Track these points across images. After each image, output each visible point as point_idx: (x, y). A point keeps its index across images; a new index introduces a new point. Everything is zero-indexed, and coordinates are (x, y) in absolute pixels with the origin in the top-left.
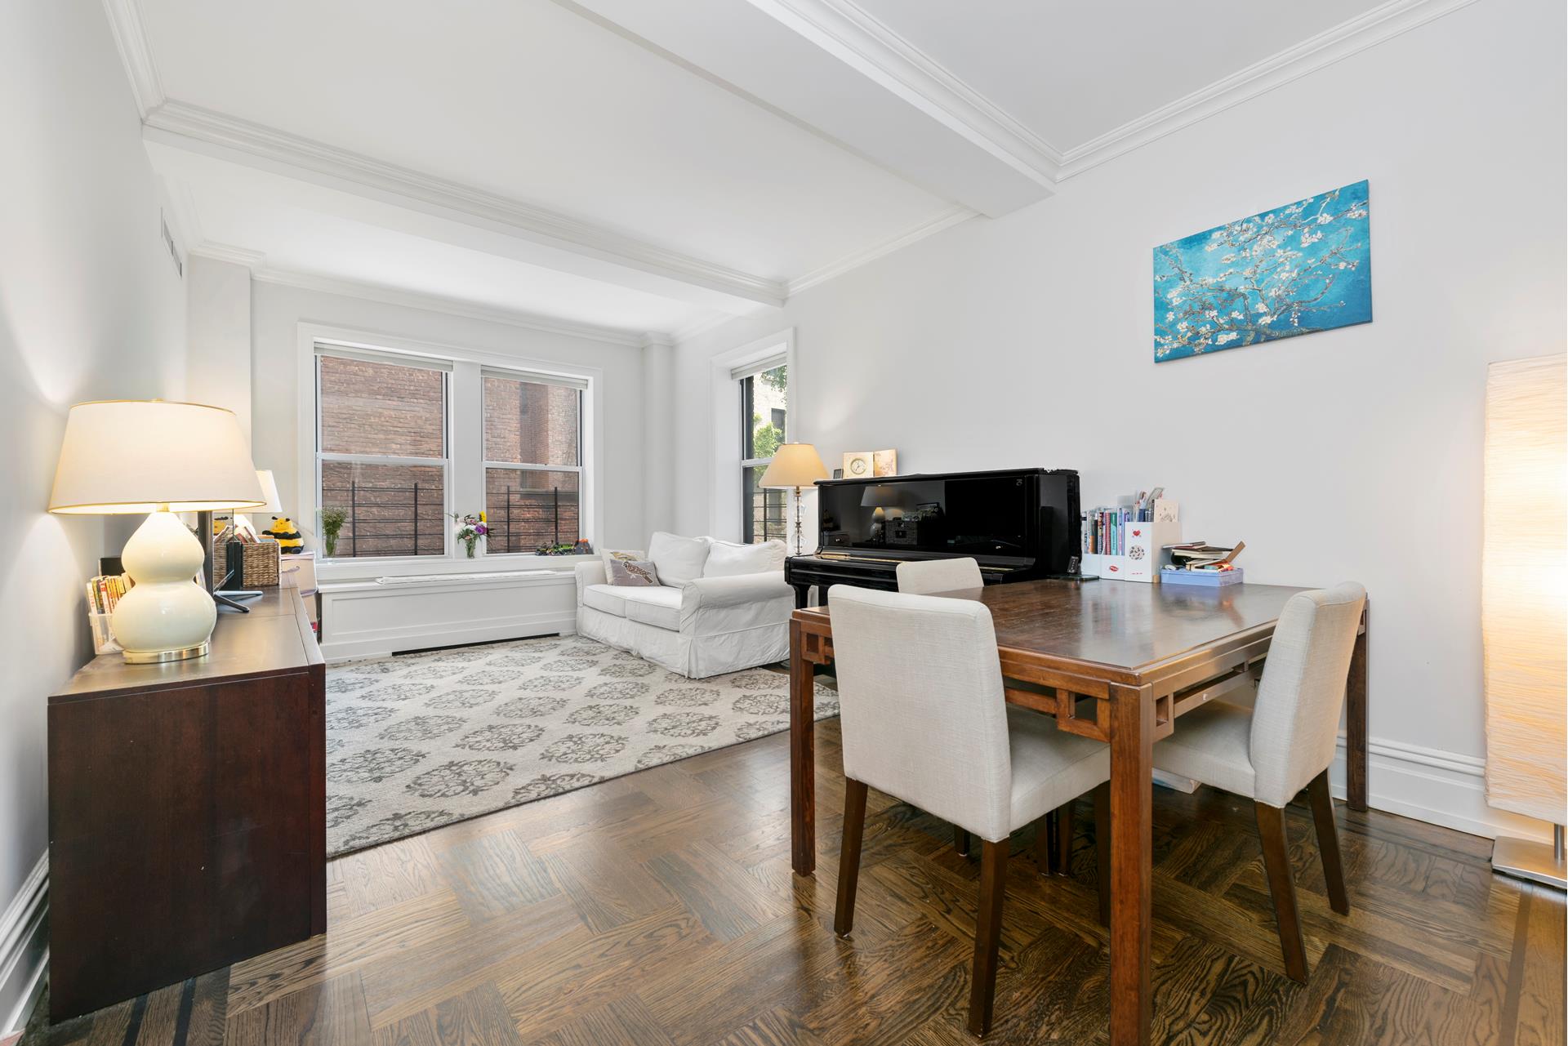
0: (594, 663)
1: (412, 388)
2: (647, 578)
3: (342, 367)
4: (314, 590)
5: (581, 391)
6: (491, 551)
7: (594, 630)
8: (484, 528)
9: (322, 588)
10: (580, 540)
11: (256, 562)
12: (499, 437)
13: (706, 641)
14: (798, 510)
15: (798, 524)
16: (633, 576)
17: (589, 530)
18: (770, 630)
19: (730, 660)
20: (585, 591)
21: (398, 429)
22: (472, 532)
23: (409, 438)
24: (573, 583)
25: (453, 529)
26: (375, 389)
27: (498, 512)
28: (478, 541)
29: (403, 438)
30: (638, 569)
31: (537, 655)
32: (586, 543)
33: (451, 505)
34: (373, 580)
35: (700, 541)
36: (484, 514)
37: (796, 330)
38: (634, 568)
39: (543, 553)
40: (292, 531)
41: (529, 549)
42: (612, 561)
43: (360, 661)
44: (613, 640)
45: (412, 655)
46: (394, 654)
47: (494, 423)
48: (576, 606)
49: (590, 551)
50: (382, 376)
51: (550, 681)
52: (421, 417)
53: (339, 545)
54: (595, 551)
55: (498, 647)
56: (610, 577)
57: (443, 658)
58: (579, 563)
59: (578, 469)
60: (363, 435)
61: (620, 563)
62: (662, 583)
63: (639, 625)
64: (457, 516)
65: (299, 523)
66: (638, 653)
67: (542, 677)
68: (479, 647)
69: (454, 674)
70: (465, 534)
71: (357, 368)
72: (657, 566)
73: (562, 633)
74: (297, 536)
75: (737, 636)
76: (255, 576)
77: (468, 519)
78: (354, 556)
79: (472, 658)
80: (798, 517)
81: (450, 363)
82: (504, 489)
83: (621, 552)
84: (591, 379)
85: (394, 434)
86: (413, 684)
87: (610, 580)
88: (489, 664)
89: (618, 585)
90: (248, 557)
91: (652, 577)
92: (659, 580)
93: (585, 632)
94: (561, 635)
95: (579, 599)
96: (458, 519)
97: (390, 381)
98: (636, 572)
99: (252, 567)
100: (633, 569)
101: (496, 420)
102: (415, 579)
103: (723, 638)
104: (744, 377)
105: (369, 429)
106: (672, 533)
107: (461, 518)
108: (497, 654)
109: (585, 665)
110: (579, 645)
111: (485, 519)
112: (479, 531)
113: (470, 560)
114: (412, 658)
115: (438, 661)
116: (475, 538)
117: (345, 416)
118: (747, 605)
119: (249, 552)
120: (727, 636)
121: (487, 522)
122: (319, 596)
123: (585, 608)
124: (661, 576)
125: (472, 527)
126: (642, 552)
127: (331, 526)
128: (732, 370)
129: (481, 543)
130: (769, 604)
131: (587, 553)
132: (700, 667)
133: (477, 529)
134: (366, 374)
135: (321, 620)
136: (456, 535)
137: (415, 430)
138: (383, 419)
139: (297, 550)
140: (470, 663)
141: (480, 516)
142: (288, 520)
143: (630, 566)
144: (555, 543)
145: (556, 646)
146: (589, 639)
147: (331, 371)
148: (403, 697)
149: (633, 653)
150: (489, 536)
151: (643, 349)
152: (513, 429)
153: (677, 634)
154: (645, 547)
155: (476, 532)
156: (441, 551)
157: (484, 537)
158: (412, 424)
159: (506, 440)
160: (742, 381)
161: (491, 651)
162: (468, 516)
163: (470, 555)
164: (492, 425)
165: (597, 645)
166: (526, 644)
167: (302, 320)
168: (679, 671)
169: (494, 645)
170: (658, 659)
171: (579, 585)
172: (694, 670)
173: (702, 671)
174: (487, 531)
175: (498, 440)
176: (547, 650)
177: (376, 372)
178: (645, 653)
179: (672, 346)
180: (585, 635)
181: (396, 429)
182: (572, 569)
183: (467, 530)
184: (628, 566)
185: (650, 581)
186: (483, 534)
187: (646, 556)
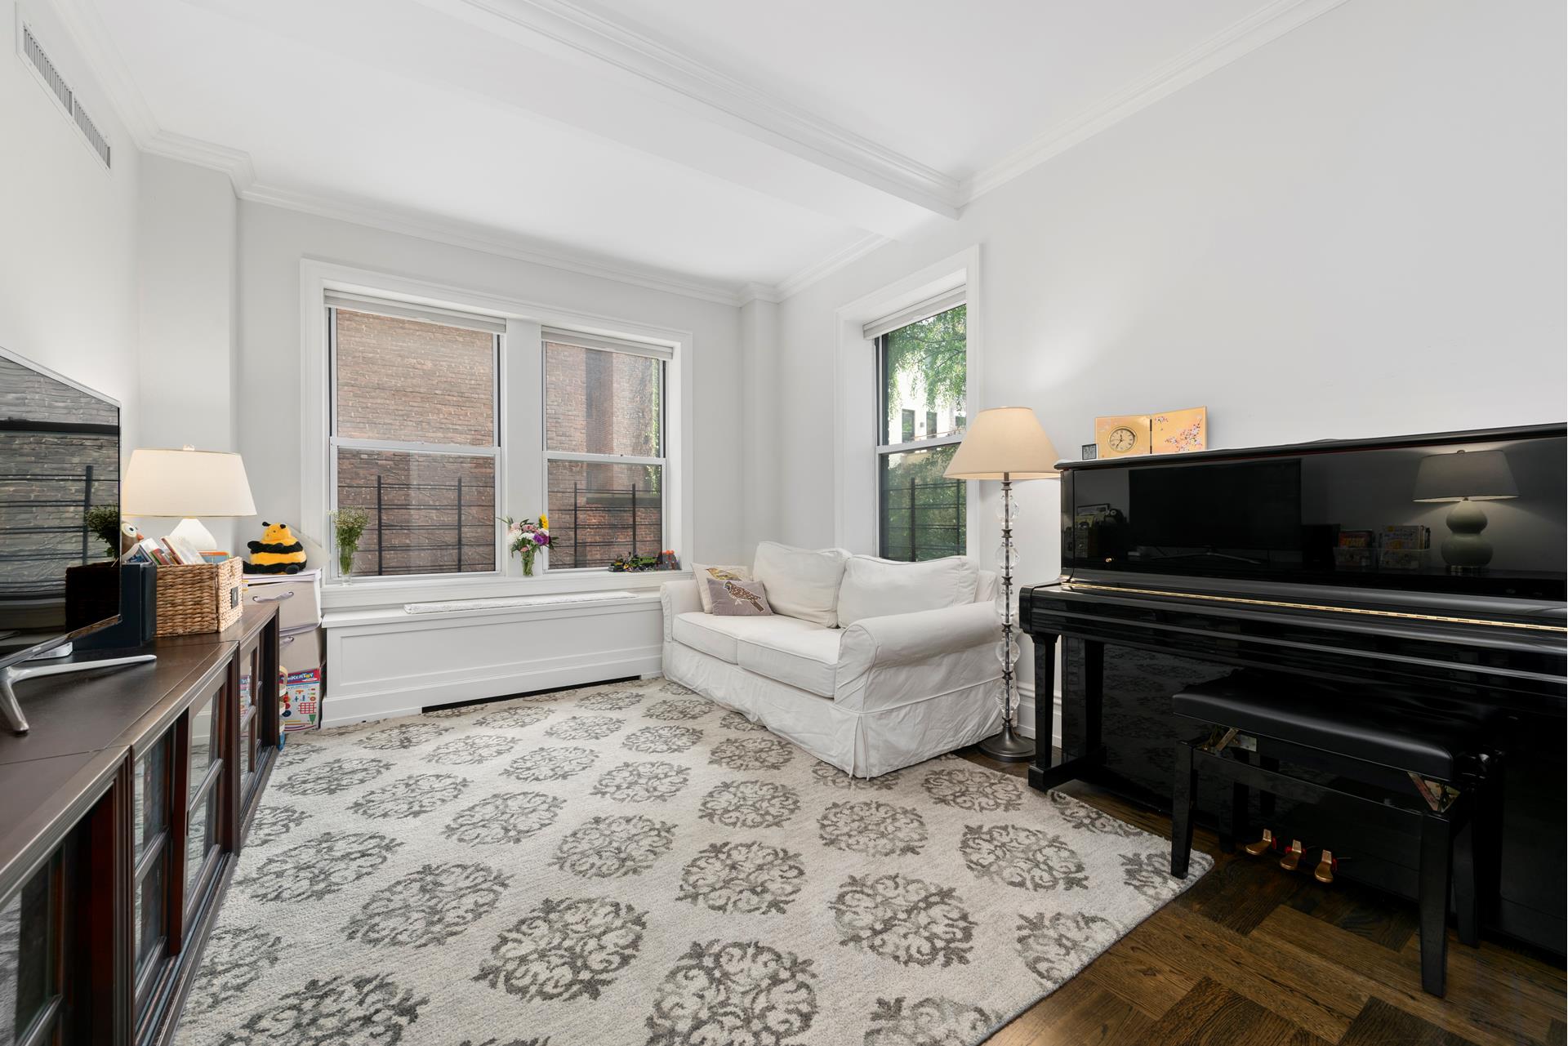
0: (697, 736)
1: (473, 382)
2: (755, 604)
3: (399, 359)
4: (316, 624)
5: (664, 362)
6: (552, 566)
7: (689, 676)
8: (545, 537)
9: (327, 621)
10: (664, 551)
11: (180, 596)
12: (564, 435)
13: (880, 719)
14: (1007, 511)
15: (1007, 532)
16: (738, 601)
17: (675, 540)
18: (965, 695)
19: (913, 746)
20: (675, 621)
21: (457, 427)
22: (529, 541)
23: (468, 436)
24: (659, 608)
25: (507, 537)
26: (435, 382)
27: (563, 516)
28: (537, 553)
29: (463, 436)
30: (747, 593)
31: (615, 715)
32: (671, 556)
33: (505, 507)
34: (400, 606)
35: (831, 555)
36: (546, 519)
37: (983, 249)
38: (739, 590)
39: (619, 569)
40: (290, 541)
41: (601, 563)
42: (709, 581)
43: (378, 722)
44: (718, 694)
45: (448, 712)
46: (426, 710)
47: (559, 421)
48: (663, 640)
49: (676, 566)
50: (441, 370)
51: (639, 775)
52: (482, 414)
53: (357, 559)
54: (683, 567)
55: (563, 698)
56: (707, 602)
57: (489, 720)
58: (665, 583)
59: (661, 461)
60: (420, 433)
61: (722, 584)
62: (775, 611)
63: (760, 680)
64: (511, 522)
65: (302, 531)
66: (759, 719)
67: (627, 765)
68: (537, 697)
69: (499, 753)
70: (521, 545)
71: (415, 361)
72: (766, 585)
73: (646, 675)
74: (297, 547)
75: (921, 709)
76: (178, 619)
77: (525, 525)
78: (380, 574)
79: (527, 720)
80: (1007, 521)
81: (502, 322)
82: (570, 487)
83: (720, 568)
84: (677, 345)
85: (453, 433)
86: (438, 776)
87: (707, 607)
88: (550, 733)
89: (719, 614)
90: (166, 587)
91: (762, 603)
92: (771, 606)
93: (675, 676)
94: (642, 678)
95: (666, 631)
96: (512, 525)
97: (450, 375)
98: (741, 597)
99: (174, 605)
100: (739, 592)
101: (562, 417)
102: (454, 605)
103: (903, 712)
104: (880, 334)
105: (427, 427)
106: (781, 543)
107: (516, 524)
108: (561, 712)
109: (685, 739)
110: (669, 696)
111: (546, 524)
112: (539, 540)
113: (528, 579)
114: (447, 716)
115: (481, 724)
116: (533, 550)
117: (400, 412)
118: (937, 658)
119: (169, 579)
120: (908, 708)
121: (550, 528)
122: (323, 633)
123: (675, 644)
124: (775, 601)
125: (530, 536)
126: (745, 568)
127: (347, 536)
128: (864, 325)
129: (542, 556)
130: (964, 656)
131: (673, 569)
132: (873, 760)
133: (535, 538)
134: (425, 367)
135: (326, 665)
136: (509, 546)
137: (476, 428)
138: (441, 416)
139: (295, 568)
140: (524, 729)
141: (540, 521)
142: (283, 527)
143: (733, 587)
144: (632, 556)
145: (639, 698)
146: (680, 686)
147: (388, 364)
148: (416, 808)
149: (750, 717)
150: (551, 547)
151: (741, 308)
152: (579, 427)
153: (829, 703)
154: (747, 559)
155: (534, 543)
156: (491, 566)
157: (545, 549)
158: (473, 422)
159: (571, 438)
160: (877, 340)
161: (553, 706)
162: (525, 521)
163: (528, 572)
164: (557, 422)
165: (694, 697)
166: (599, 694)
167: (306, 256)
168: (835, 761)
169: (558, 695)
170: (796, 735)
171: (666, 612)
172: (861, 764)
173: (874, 766)
174: (549, 541)
175: (563, 438)
176: (628, 706)
177: (436, 365)
178: (772, 722)
179: (777, 301)
180: (675, 680)
181: (454, 427)
182: (656, 589)
183: (524, 539)
184: (730, 587)
185: (761, 609)
186: (544, 544)
187: (751, 572)
